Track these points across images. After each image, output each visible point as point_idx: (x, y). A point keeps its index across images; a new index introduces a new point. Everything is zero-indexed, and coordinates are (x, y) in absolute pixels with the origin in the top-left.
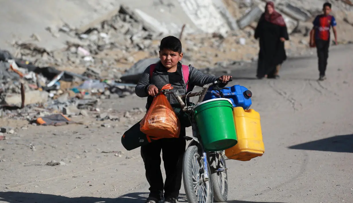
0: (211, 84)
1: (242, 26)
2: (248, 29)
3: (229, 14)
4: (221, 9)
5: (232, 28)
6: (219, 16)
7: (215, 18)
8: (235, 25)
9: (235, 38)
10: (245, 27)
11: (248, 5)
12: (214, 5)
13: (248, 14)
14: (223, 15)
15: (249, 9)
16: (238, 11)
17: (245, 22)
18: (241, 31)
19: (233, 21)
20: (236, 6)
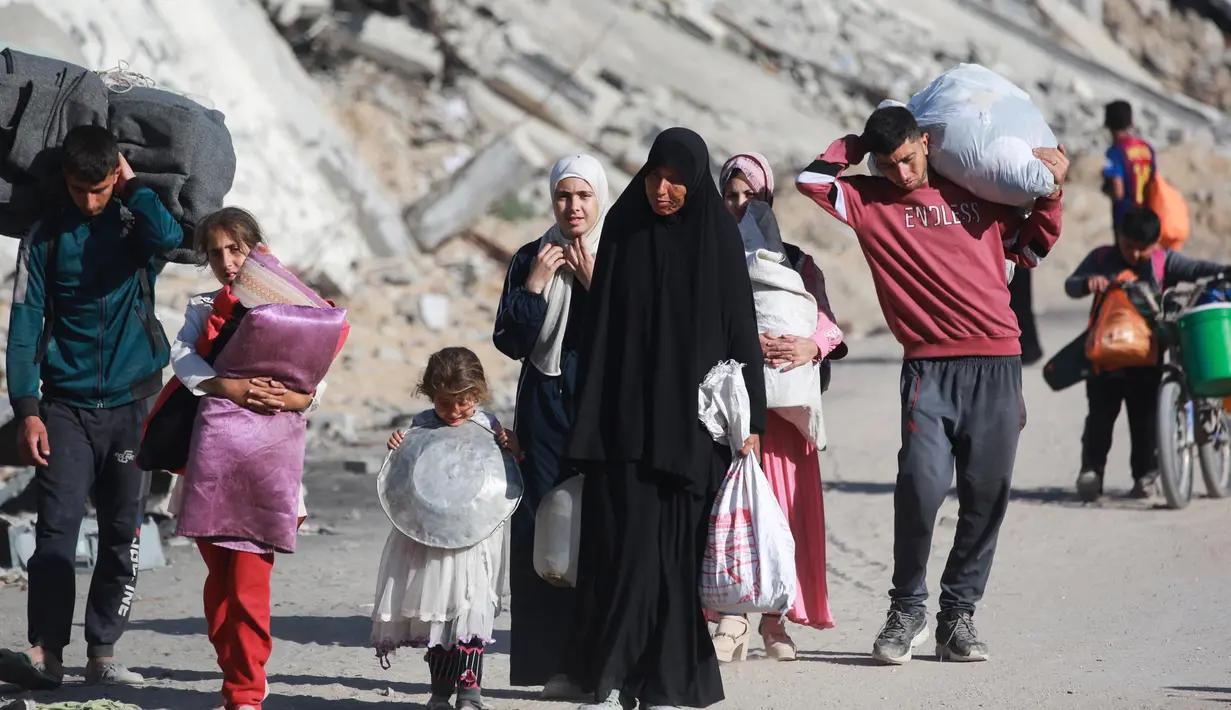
0: (1211, 278)
1: (432, 240)
2: (460, 252)
3: (363, 174)
4: (325, 151)
5: (379, 247)
6: (313, 184)
7: (296, 193)
8: (394, 231)
9: (395, 293)
10: (446, 241)
11: (458, 131)
12: (292, 131)
13: (460, 174)
14: (335, 178)
15: (463, 153)
16: (404, 156)
17: (443, 216)
18: (428, 261)
19: (386, 207)
20: (396, 136)
